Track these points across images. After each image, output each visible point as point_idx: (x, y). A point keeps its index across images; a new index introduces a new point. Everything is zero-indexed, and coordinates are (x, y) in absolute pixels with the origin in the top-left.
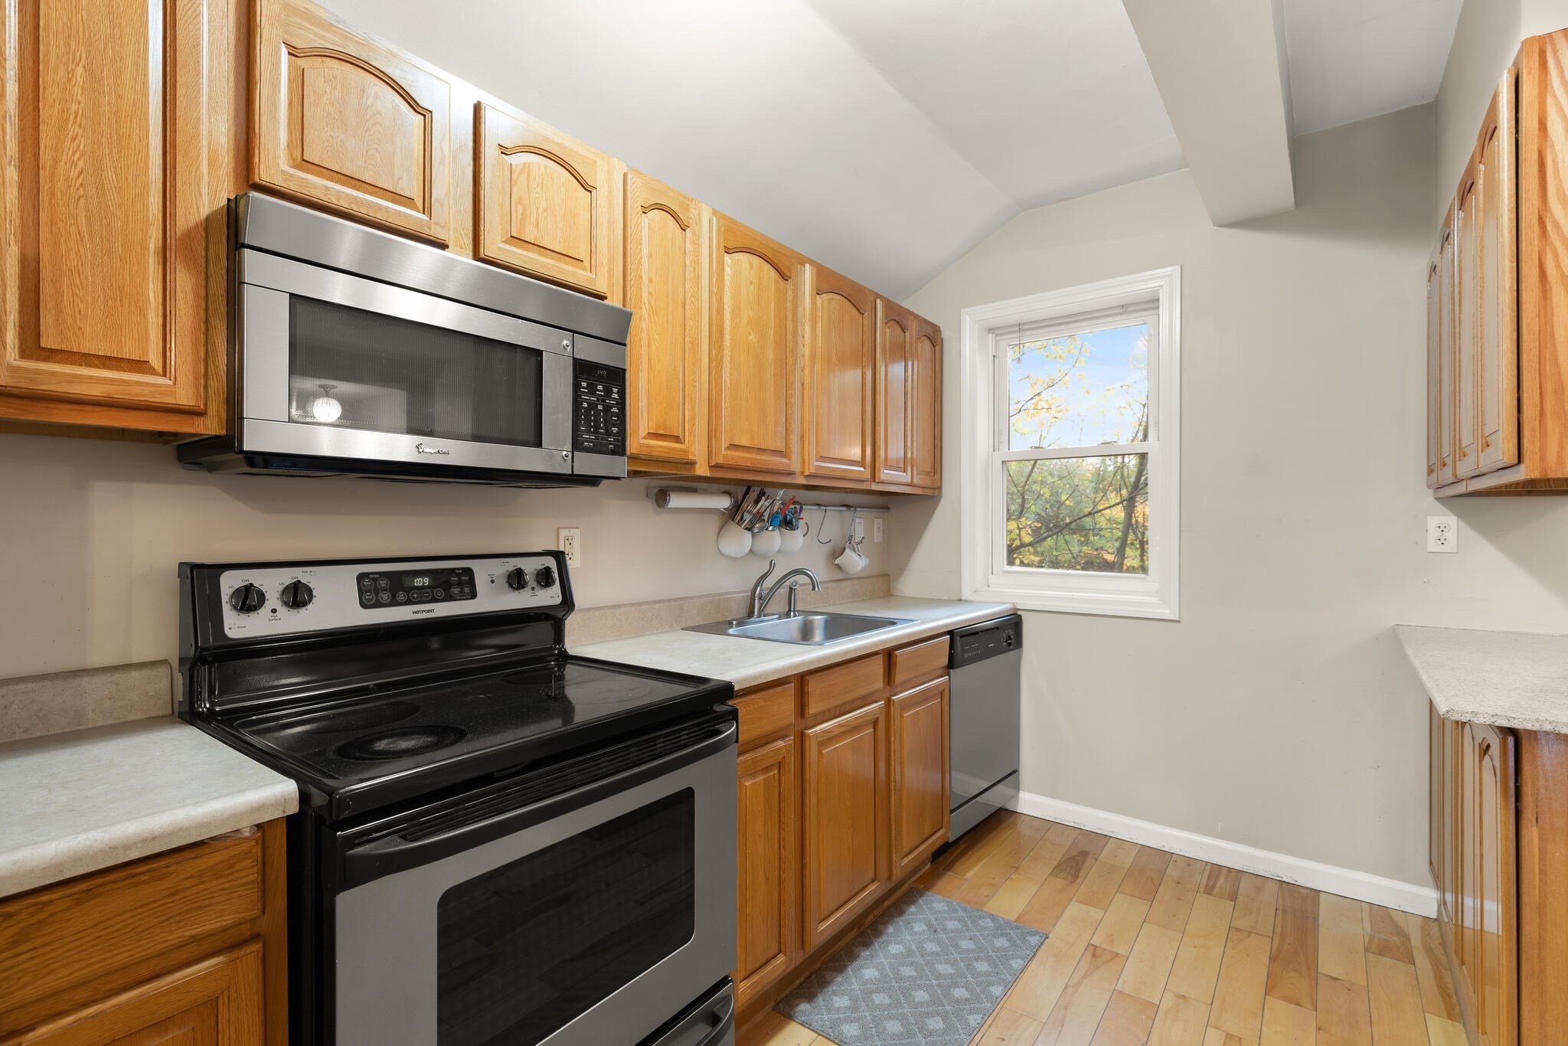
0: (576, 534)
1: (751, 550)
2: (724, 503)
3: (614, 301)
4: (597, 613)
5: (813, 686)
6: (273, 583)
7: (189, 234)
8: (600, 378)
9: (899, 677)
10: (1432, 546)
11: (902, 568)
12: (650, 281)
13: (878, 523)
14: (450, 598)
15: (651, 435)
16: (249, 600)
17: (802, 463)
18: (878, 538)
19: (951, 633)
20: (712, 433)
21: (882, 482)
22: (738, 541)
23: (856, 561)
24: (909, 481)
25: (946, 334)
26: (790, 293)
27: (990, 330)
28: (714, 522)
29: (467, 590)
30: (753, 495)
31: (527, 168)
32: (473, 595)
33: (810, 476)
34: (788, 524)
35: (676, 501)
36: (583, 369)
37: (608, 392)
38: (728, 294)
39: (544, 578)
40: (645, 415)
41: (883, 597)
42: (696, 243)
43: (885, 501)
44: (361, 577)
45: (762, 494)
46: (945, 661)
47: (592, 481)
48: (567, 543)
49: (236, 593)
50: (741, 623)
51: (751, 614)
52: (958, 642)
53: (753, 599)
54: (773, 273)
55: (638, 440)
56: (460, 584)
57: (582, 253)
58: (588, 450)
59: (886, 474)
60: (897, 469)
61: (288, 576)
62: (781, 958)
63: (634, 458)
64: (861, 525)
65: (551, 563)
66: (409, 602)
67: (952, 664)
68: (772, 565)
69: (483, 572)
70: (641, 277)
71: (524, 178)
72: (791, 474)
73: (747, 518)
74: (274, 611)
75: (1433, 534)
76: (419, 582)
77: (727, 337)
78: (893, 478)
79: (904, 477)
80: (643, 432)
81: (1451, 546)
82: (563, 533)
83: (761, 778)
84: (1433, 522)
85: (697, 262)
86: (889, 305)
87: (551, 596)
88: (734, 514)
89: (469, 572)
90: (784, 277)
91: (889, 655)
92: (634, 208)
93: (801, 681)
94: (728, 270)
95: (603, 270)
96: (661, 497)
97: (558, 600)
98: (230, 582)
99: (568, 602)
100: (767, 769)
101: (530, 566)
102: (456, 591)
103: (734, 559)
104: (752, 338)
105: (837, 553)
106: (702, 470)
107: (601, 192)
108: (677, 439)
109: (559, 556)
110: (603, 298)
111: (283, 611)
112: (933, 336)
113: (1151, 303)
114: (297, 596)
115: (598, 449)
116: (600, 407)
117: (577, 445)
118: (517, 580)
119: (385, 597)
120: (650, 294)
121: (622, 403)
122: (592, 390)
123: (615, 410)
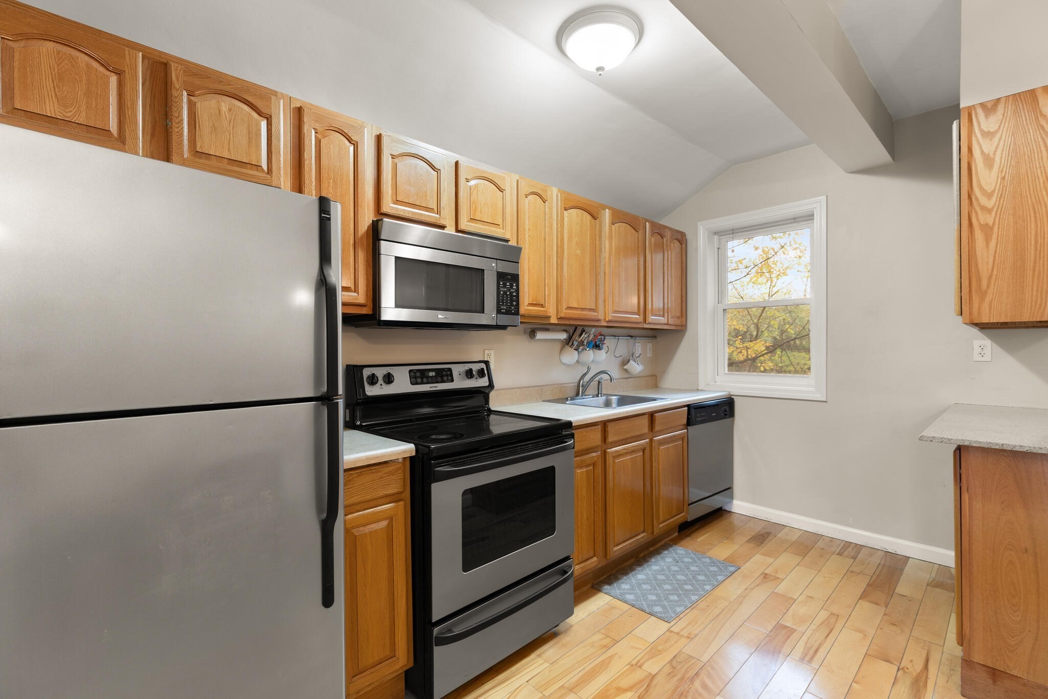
0: (492, 352)
1: (577, 361)
2: (563, 336)
3: (513, 243)
4: (502, 391)
5: (611, 428)
6: (380, 373)
7: (362, 237)
8: (508, 280)
9: (657, 428)
10: (977, 357)
11: (664, 371)
12: (529, 230)
13: (649, 346)
14: (443, 381)
15: (530, 305)
16: (373, 380)
17: (605, 314)
18: (649, 354)
19: (688, 406)
20: (558, 301)
21: (649, 323)
22: (570, 356)
23: (636, 367)
24: (666, 322)
25: (689, 236)
26: (598, 226)
27: (716, 233)
28: (558, 346)
29: (449, 378)
30: (578, 332)
31: (476, 185)
32: (452, 381)
33: (609, 321)
34: (597, 347)
35: (540, 335)
36: (501, 276)
37: (511, 286)
38: (566, 231)
39: (481, 373)
40: (527, 294)
41: (652, 388)
42: (550, 208)
43: (654, 334)
44: (410, 371)
45: (583, 331)
46: (685, 421)
47: (504, 327)
48: (488, 357)
49: (368, 377)
50: (572, 399)
51: (578, 394)
52: (693, 411)
53: (579, 386)
54: (589, 217)
55: (524, 308)
56: (447, 375)
57: (500, 222)
58: (503, 313)
59: (652, 318)
60: (659, 316)
61: (385, 371)
62: (595, 559)
63: (523, 316)
64: (639, 347)
65: (483, 366)
66: (428, 383)
67: (689, 423)
68: (589, 369)
69: (457, 370)
70: (525, 229)
71: (475, 191)
72: (599, 320)
73: (576, 343)
74: (381, 385)
75: (977, 350)
76: (432, 374)
77: (566, 253)
78: (656, 320)
79: (663, 320)
80: (526, 303)
81: (987, 357)
82: (487, 352)
83: (585, 469)
84: (976, 344)
85: (551, 217)
86: (653, 225)
87: (484, 382)
88: (568, 342)
89: (450, 370)
90: (594, 218)
91: (651, 416)
92: (522, 195)
93: (604, 424)
94: (566, 219)
95: (508, 228)
96: (532, 333)
97: (487, 384)
98: (366, 372)
99: (491, 386)
100: (587, 466)
101: (475, 368)
102: (445, 378)
103: (568, 366)
104: (578, 252)
105: (625, 362)
106: (554, 320)
107: (508, 192)
108: (542, 306)
109: (487, 363)
110: (507, 241)
111: (384, 385)
112: (681, 239)
113: (810, 217)
114: (389, 379)
115: (508, 312)
116: (508, 293)
117: (499, 311)
118: (469, 374)
119: (419, 380)
120: (529, 236)
121: (517, 291)
122: (505, 285)
123: (514, 294)
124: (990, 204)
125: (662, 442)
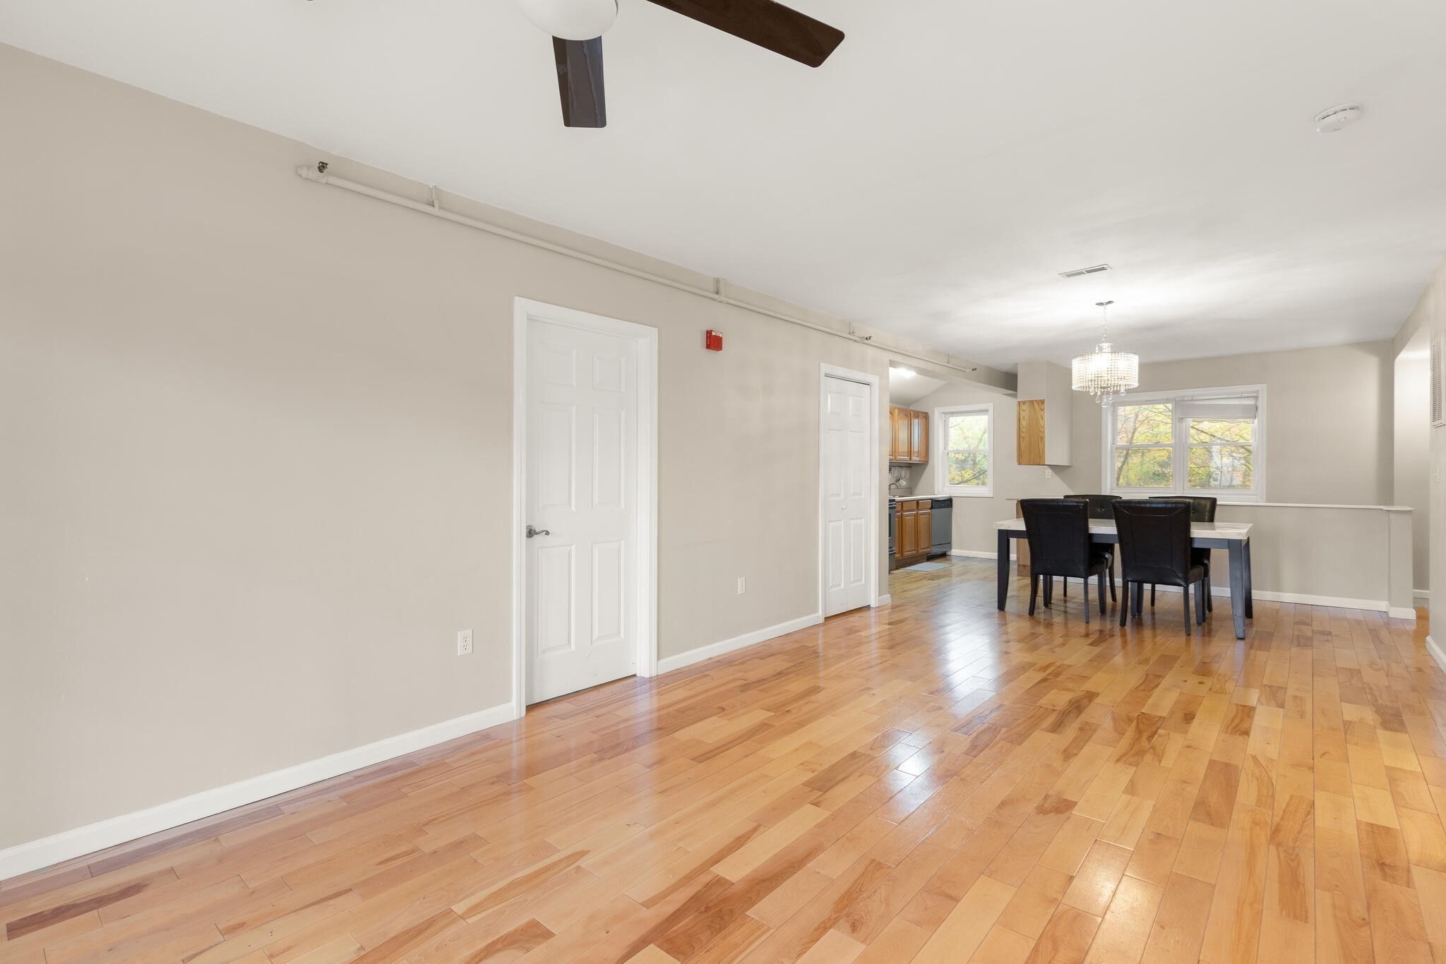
9: (920, 507)
10: (1047, 477)
11: (916, 486)
13: (908, 472)
18: (908, 477)
19: (931, 500)
21: (912, 461)
23: (903, 483)
25: (930, 414)
27: (943, 414)
41: (914, 489)
43: (910, 466)
46: (930, 507)
52: (933, 503)
59: (913, 458)
64: (904, 472)
67: (932, 507)
78: (915, 459)
79: (918, 459)
84: (1047, 471)
86: (914, 411)
91: (918, 502)
105: (898, 480)
112: (926, 417)
113: (987, 411)
124: (1024, 430)
125: (922, 514)
